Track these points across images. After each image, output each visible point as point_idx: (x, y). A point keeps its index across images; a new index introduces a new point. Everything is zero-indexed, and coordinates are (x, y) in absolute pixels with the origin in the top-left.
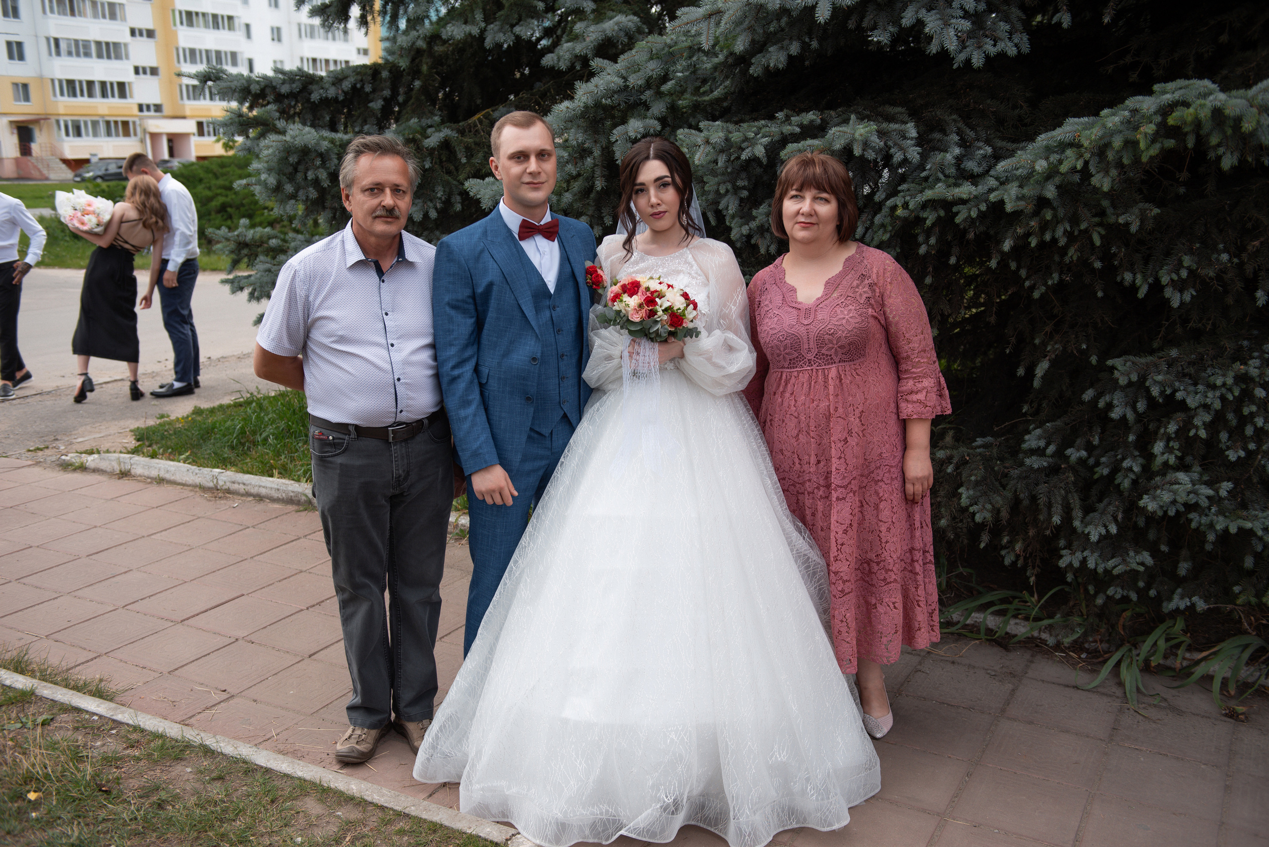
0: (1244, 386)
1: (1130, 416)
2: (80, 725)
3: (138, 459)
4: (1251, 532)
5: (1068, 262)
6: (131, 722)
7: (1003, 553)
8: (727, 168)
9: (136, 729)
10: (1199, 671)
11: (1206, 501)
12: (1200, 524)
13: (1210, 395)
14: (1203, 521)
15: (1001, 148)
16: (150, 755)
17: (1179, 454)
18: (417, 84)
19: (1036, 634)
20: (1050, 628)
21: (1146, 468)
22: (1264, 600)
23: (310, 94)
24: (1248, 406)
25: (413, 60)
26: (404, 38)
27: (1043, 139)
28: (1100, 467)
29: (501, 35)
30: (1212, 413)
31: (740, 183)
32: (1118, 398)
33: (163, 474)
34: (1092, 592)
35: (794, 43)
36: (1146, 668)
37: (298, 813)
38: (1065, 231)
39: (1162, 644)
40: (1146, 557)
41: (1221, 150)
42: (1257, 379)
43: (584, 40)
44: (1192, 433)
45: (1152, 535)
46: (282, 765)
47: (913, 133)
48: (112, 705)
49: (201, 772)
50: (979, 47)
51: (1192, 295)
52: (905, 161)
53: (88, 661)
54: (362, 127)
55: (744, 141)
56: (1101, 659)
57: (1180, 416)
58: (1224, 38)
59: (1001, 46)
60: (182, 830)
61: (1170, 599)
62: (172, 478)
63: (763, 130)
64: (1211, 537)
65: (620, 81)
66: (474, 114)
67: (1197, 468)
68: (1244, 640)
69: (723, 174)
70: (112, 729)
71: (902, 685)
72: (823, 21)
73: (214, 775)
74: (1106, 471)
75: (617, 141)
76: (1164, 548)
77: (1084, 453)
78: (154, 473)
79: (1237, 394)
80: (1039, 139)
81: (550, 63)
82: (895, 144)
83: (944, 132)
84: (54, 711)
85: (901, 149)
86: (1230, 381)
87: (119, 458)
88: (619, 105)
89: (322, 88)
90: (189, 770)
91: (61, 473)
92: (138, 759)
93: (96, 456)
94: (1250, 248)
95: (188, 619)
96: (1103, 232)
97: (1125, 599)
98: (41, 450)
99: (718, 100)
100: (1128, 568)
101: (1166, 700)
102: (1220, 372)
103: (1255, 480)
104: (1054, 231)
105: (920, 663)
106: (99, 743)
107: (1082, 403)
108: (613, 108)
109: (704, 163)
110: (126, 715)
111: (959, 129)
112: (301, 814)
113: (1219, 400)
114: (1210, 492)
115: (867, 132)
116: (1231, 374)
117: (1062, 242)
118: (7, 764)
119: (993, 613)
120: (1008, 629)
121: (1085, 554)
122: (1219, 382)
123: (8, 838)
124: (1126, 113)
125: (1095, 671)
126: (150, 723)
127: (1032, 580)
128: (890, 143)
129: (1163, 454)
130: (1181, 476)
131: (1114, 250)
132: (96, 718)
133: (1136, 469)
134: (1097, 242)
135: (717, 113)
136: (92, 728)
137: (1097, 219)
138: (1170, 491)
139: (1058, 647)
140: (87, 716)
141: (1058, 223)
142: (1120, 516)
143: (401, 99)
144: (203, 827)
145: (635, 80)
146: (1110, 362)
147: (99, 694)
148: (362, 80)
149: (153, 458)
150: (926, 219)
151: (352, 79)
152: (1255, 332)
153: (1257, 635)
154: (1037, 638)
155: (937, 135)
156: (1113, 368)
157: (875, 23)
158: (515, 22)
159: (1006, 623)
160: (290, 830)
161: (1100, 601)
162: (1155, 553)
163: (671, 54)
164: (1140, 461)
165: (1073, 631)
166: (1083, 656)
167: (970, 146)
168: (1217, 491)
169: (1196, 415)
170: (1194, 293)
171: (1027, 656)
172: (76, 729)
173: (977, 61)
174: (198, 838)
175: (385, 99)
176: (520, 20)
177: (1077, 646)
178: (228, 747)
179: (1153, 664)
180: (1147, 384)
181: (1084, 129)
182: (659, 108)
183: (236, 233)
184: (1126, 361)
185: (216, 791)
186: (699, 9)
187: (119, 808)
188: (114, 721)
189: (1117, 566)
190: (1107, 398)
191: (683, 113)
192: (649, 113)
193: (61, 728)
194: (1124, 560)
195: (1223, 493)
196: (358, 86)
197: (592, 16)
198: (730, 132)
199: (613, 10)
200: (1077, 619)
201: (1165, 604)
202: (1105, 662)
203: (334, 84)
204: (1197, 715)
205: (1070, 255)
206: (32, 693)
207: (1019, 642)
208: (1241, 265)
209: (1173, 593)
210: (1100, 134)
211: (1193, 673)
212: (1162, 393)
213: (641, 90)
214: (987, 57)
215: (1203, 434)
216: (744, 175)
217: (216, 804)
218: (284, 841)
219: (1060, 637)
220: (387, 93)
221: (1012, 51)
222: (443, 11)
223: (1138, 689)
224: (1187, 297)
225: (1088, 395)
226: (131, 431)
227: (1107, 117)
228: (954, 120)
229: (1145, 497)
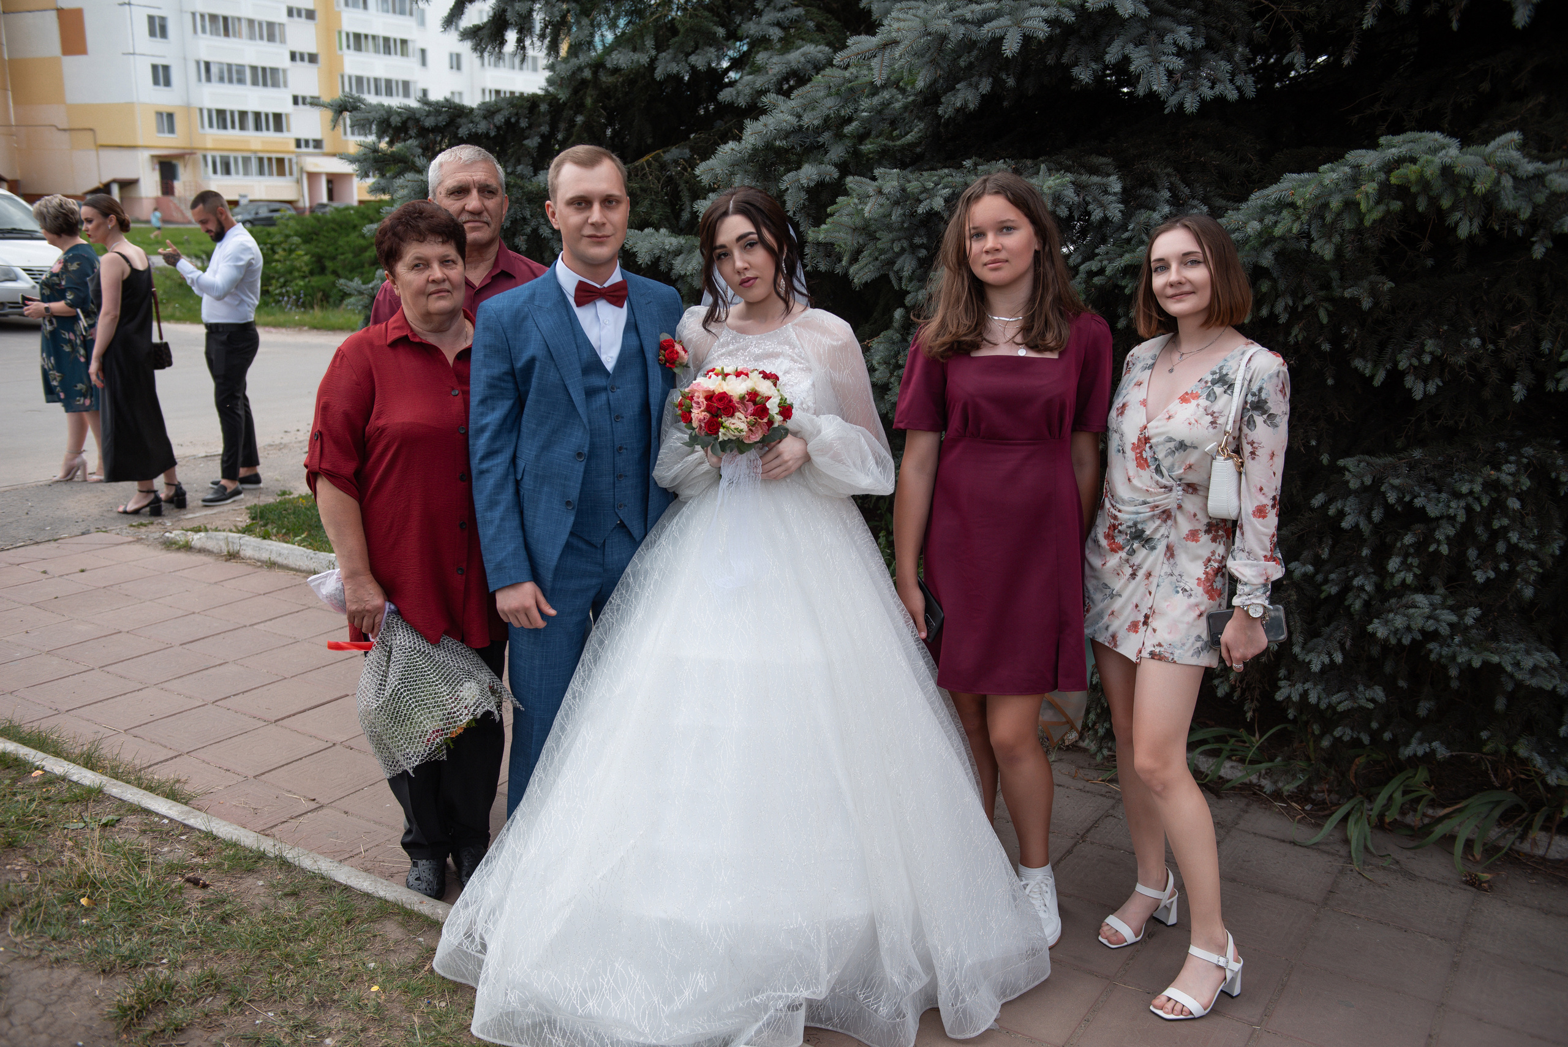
0: (1495, 495)
1: (1364, 525)
2: (148, 828)
3: (247, 538)
4: (1499, 667)
5: (1292, 342)
6: (203, 828)
7: (1216, 682)
8: (903, 222)
9: (210, 836)
10: (1440, 830)
11: (1447, 628)
12: (1441, 656)
13: (1453, 504)
14: (1444, 653)
15: (1219, 208)
16: (219, 866)
17: (1418, 572)
18: (579, 119)
19: (1254, 779)
20: (1269, 773)
21: (1379, 587)
22: (1515, 748)
23: (458, 128)
24: (1499, 519)
25: (576, 92)
26: (563, 66)
27: (1257, 199)
28: (1329, 585)
29: (674, 65)
30: (1458, 526)
31: (917, 241)
32: (1350, 506)
33: (274, 558)
34: (1317, 732)
35: (984, 79)
36: (1381, 825)
37: (375, 936)
38: (1287, 306)
39: (1398, 796)
40: (1379, 693)
41: (1458, 215)
42: (1511, 488)
43: (767, 73)
44: (1431, 549)
45: (1388, 668)
46: (363, 883)
47: (1116, 186)
48: (186, 808)
49: (273, 886)
50: (1194, 89)
51: (1438, 386)
52: (1106, 220)
53: (167, 760)
54: (515, 166)
55: (922, 192)
56: (1327, 812)
57: (1419, 528)
58: (1485, 86)
59: (1219, 89)
60: (243, 947)
61: (1407, 744)
62: (285, 562)
63: (945, 180)
64: (1453, 672)
65: (794, 120)
66: (642, 156)
67: (1441, 590)
68: (1496, 796)
69: (900, 230)
70: (182, 834)
71: (1088, 831)
72: (1010, 55)
73: (287, 890)
74: (1334, 590)
75: (787, 189)
76: (1402, 683)
77: (1310, 568)
78: (265, 556)
79: (1485, 504)
80: (1253, 196)
81: (728, 99)
82: (1095, 200)
83: (1155, 187)
84: (122, 812)
85: (1102, 205)
86: (1477, 488)
87: (227, 538)
88: (793, 147)
89: (472, 122)
90: (261, 883)
91: (164, 552)
92: (206, 869)
93: (203, 534)
94: (1509, 333)
95: (283, 719)
96: (1331, 308)
97: (1356, 743)
98: (145, 526)
99: (911, 146)
100: (1356, 705)
101: (1397, 862)
102: (1466, 477)
103: (1511, 607)
104: (1273, 306)
105: (1113, 807)
106: (166, 849)
107: (1312, 510)
108: (787, 151)
109: (876, 216)
110: (199, 820)
111: (1171, 184)
112: (379, 938)
113: (1463, 511)
114: (1453, 618)
115: (1058, 185)
116: (1480, 480)
117: (1283, 319)
118: (62, 865)
119: (1203, 753)
120: (1222, 773)
121: (1306, 686)
122: (1465, 489)
123: (53, 943)
124: (1347, 169)
125: (1320, 826)
126: (224, 830)
127: (1249, 715)
128: (1088, 199)
129: (1398, 571)
130: (1420, 599)
131: (1344, 330)
132: (166, 821)
133: (1369, 588)
134: (1325, 320)
135: (908, 160)
136: (161, 832)
137: (1322, 293)
138: (1405, 615)
139: (1277, 795)
140: (157, 819)
141: (1277, 297)
142: (1348, 644)
143: (560, 137)
144: (267, 946)
145: (811, 119)
146: (1341, 462)
147: (172, 795)
148: (517, 114)
149: (264, 538)
150: (1125, 287)
151: (506, 113)
152: (1519, 433)
153: (1514, 792)
154: (1255, 785)
155: (1146, 191)
156: (1345, 468)
157: (1076, 58)
158: (690, 50)
159: (1219, 766)
160: (363, 955)
161: (1326, 743)
162: (1390, 687)
163: (852, 90)
164: (1374, 578)
165: (1294, 777)
166: (1308, 807)
167: (1183, 205)
168: (1461, 617)
169: (1438, 527)
170: (1440, 384)
171: (1242, 804)
172: (144, 832)
173: (1191, 105)
174: (260, 957)
175: (542, 136)
176: (696, 48)
177: (1302, 796)
178: (307, 863)
179: (1388, 820)
180: (1383, 489)
181: (1300, 186)
182: (837, 152)
183: (370, 286)
184: (1360, 462)
185: (287, 908)
186: (873, 39)
187: (176, 920)
188: (185, 826)
189: (1341, 701)
190: (1339, 504)
191: (868, 160)
192: (826, 159)
193: (127, 830)
194: (1352, 695)
195: (1469, 621)
196: (513, 120)
197: (778, 46)
198: (909, 182)
199: (803, 39)
200: (1303, 764)
201: (1401, 749)
202: (1330, 815)
203: (485, 117)
204: (1433, 881)
205: (1293, 334)
206: (100, 791)
207: (1233, 788)
208: (1497, 352)
209: (1411, 737)
210: (1316, 192)
211: (1432, 832)
212: (1400, 500)
213: (818, 131)
214: (1203, 101)
215: (1444, 549)
216: (922, 232)
217: (285, 921)
218: (356, 966)
219: (1280, 784)
220: (545, 129)
221: (1232, 95)
222: (610, 37)
223: (1366, 848)
224: (1432, 388)
225: (1318, 500)
226: (247, 508)
227: (1324, 173)
228: (1168, 175)
229: (1376, 621)
